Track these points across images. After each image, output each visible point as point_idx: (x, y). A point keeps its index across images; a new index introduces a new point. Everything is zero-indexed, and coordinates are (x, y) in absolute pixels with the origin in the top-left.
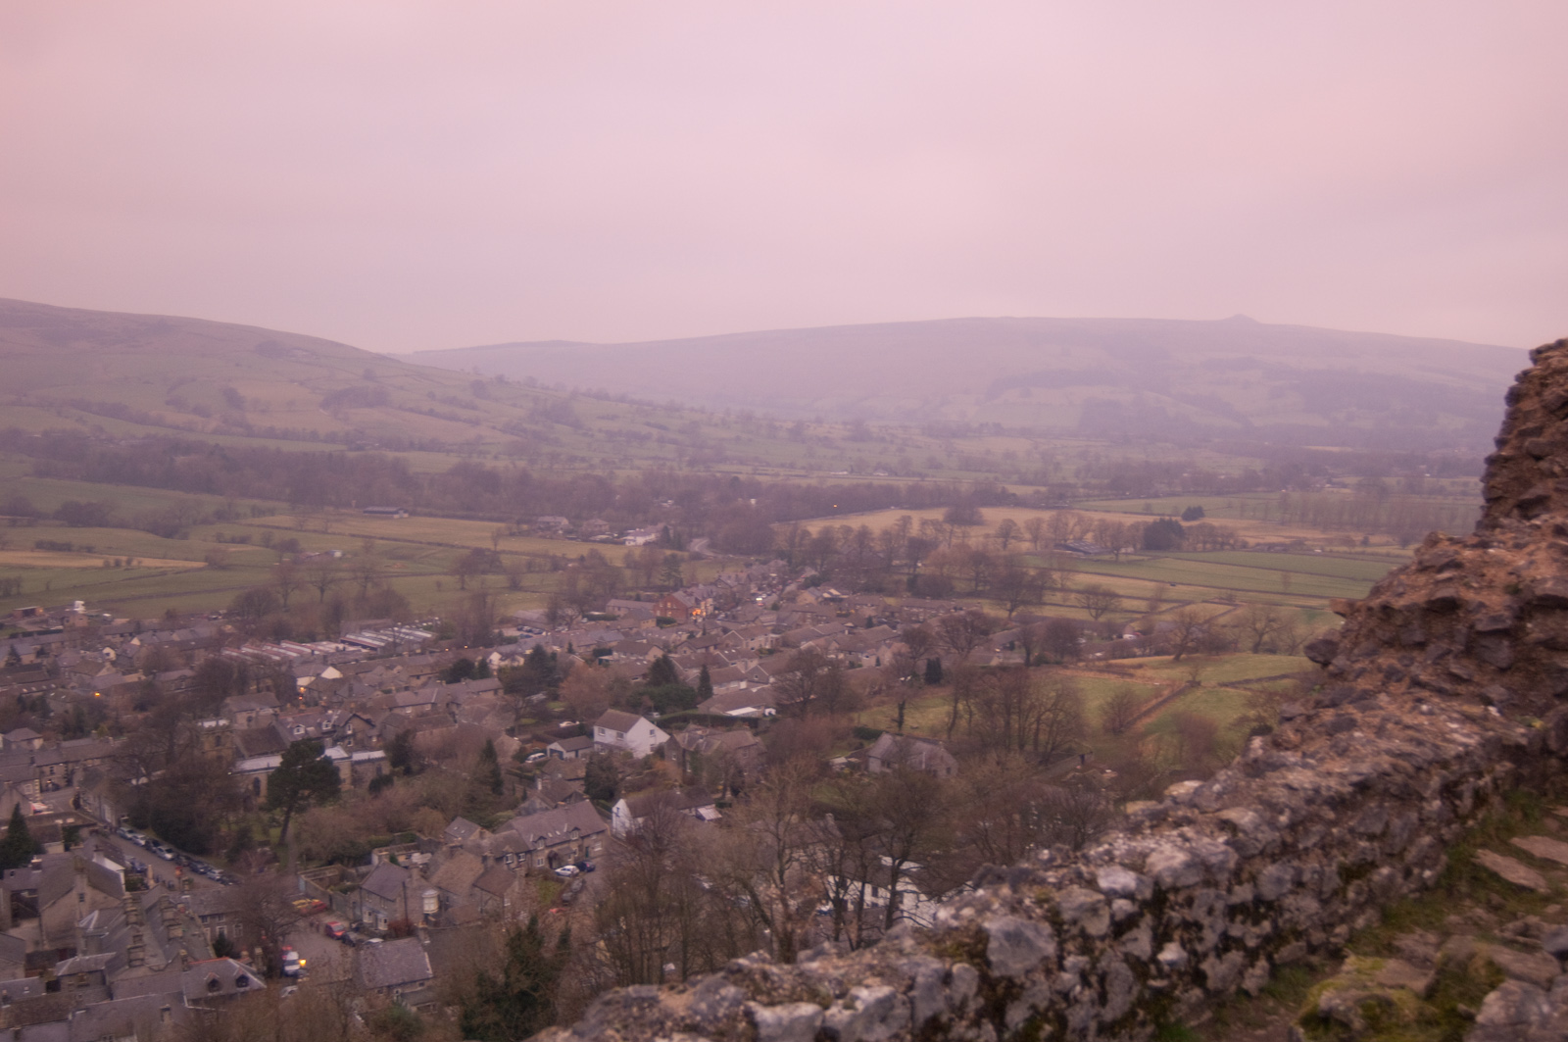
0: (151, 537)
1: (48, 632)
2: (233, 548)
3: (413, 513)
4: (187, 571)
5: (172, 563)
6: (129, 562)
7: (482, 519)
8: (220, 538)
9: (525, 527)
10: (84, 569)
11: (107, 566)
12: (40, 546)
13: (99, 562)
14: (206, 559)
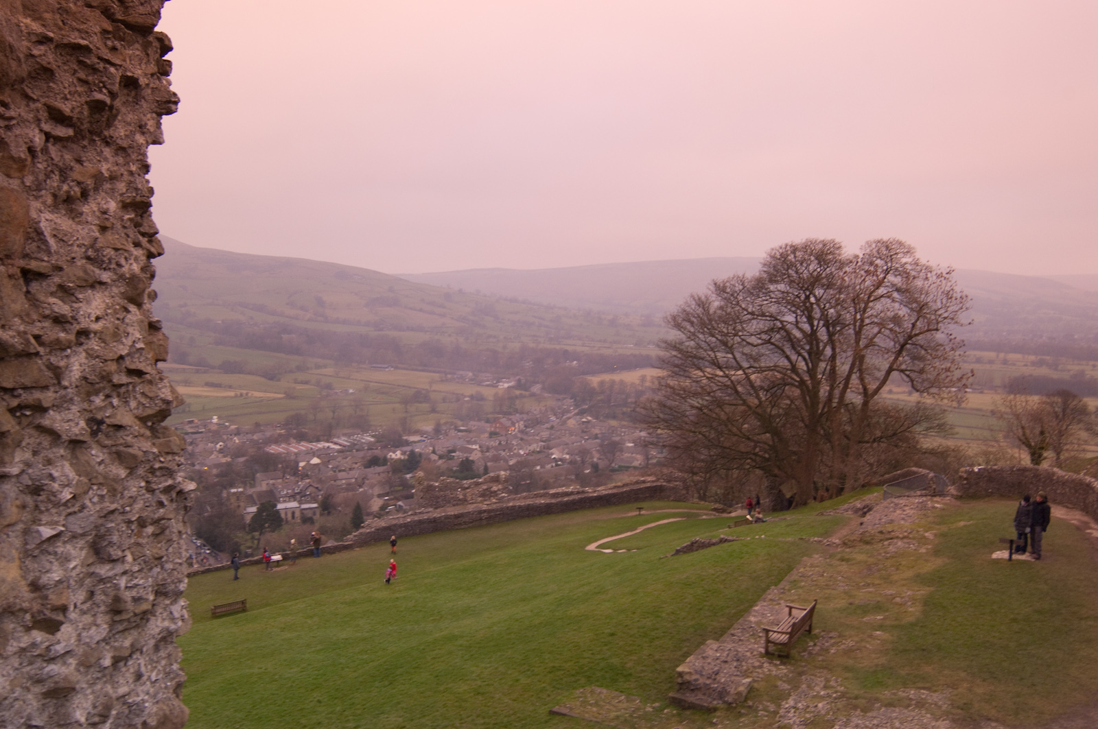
0: (263, 380)
1: (197, 433)
2: (299, 387)
3: (396, 368)
4: (275, 399)
5: (269, 395)
6: (247, 394)
7: (430, 371)
8: (296, 382)
9: (449, 376)
10: (225, 397)
11: (236, 396)
12: (207, 384)
13: (232, 394)
14: (285, 393)
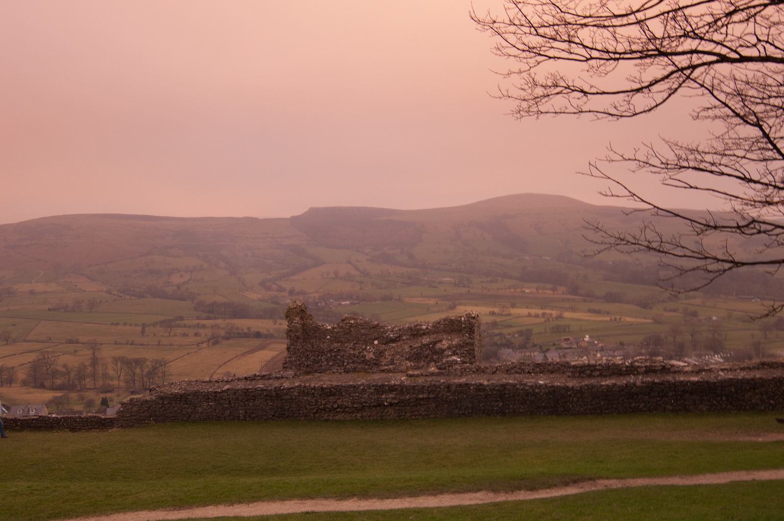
0: (637, 308)
1: (571, 348)
2: (667, 314)
3: (761, 299)
4: (643, 324)
5: (639, 320)
10: (601, 321)
11: (611, 320)
12: (590, 311)
13: (608, 319)
14: (653, 319)
